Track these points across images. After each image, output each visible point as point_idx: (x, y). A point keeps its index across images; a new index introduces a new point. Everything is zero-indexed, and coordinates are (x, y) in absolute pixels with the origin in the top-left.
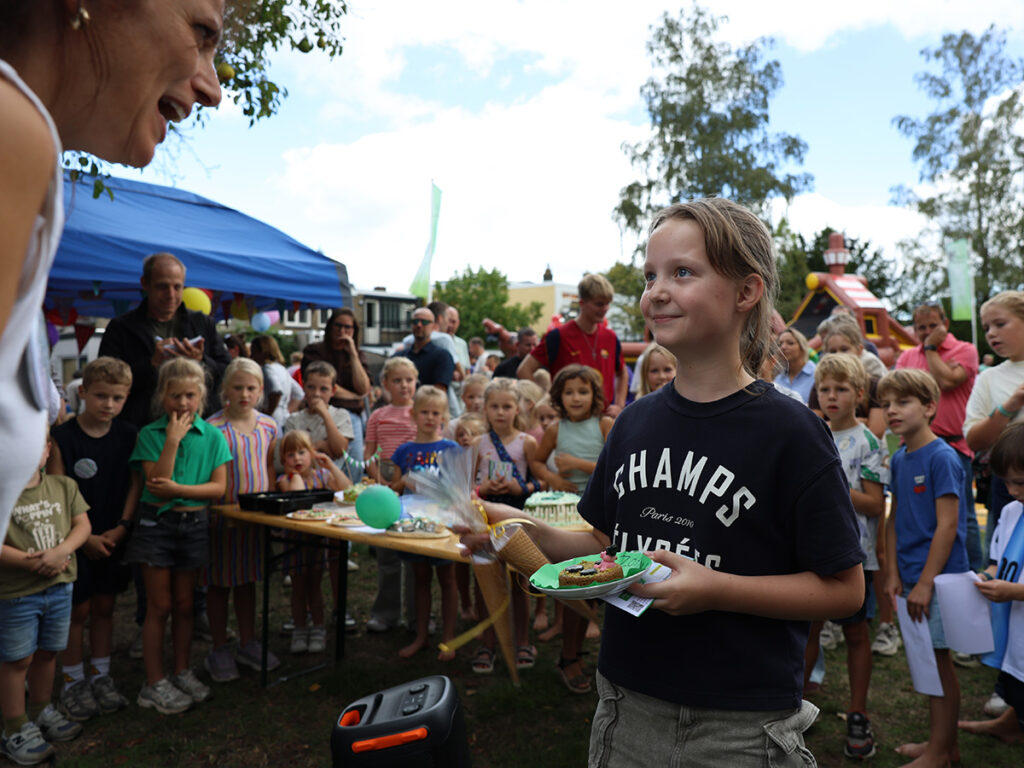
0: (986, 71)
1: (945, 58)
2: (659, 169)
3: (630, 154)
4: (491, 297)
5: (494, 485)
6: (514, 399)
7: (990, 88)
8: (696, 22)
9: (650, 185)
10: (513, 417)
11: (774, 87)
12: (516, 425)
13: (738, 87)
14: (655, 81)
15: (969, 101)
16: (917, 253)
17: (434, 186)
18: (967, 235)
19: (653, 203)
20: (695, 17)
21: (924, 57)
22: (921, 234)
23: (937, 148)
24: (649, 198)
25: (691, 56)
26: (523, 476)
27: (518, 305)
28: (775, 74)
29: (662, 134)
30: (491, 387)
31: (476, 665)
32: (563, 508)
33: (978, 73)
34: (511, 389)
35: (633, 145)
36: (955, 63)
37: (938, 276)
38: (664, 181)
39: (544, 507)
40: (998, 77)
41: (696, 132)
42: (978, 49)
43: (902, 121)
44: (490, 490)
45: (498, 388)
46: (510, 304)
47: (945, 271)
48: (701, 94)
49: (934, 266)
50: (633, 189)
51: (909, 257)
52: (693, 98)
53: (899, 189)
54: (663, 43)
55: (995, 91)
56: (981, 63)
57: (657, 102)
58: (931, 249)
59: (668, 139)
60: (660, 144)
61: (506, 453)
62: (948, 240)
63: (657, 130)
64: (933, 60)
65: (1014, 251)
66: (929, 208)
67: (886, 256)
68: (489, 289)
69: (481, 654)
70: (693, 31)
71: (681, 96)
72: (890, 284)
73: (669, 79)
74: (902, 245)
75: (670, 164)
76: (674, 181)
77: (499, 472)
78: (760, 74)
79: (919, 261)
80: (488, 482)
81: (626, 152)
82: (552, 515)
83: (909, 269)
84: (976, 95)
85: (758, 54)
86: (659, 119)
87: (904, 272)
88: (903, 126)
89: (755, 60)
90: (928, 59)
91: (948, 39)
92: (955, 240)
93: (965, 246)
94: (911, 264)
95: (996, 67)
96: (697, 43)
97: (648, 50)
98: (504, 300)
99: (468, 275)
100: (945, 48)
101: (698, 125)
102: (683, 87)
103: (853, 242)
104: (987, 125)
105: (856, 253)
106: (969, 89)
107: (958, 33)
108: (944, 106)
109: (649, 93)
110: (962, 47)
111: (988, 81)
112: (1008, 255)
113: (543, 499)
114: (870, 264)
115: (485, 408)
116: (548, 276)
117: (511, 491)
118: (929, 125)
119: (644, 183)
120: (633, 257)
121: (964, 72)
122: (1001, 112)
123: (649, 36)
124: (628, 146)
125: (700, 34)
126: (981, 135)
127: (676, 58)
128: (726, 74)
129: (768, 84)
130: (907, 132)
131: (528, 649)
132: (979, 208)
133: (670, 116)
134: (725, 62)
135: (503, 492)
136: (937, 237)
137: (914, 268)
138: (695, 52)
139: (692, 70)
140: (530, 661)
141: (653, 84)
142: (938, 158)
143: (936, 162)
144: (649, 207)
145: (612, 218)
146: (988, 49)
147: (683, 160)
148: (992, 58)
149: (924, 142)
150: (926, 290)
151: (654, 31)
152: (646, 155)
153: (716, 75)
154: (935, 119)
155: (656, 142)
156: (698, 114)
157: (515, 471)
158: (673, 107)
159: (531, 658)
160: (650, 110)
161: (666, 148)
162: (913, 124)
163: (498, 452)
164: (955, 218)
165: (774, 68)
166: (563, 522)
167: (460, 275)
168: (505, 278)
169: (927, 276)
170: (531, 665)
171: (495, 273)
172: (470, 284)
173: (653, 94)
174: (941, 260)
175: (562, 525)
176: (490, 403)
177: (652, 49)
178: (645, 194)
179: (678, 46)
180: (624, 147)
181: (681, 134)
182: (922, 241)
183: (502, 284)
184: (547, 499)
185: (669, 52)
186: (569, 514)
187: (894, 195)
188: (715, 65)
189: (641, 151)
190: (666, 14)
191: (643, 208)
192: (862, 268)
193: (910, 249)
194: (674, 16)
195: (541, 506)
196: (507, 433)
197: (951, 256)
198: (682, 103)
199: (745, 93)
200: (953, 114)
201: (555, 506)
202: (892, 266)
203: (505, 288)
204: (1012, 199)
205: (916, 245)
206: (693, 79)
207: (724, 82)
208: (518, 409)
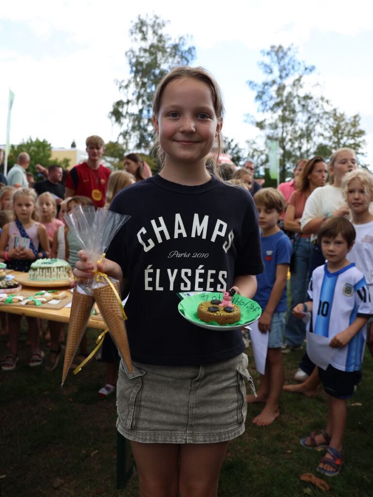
0: (289, 64)
1: (271, 56)
2: (133, 94)
3: (118, 86)
4: (42, 154)
5: (18, 252)
6: (32, 200)
7: (289, 72)
8: (155, 22)
9: (128, 102)
10: (32, 212)
11: (192, 59)
12: (34, 217)
13: (174, 56)
14: (133, 50)
15: (281, 77)
16: (254, 146)
17: (10, 91)
18: (276, 139)
19: (129, 111)
20: (154, 19)
21: (262, 54)
22: (257, 137)
23: (265, 98)
24: (127, 109)
25: (152, 39)
26: (37, 248)
27: (57, 159)
28: (193, 53)
29: (135, 77)
30: (17, 193)
31: (4, 365)
32: (55, 269)
33: (285, 65)
34: (31, 194)
35: (120, 81)
36: (275, 59)
37: (263, 157)
38: (135, 101)
39: (43, 269)
40: (293, 68)
41: (152, 77)
42: (285, 54)
43: (251, 83)
44: (14, 255)
45: (21, 193)
46: (52, 158)
47: (267, 156)
48: (156, 58)
49: (262, 153)
50: (120, 103)
51: (251, 148)
52: (152, 60)
53: (248, 115)
54: (138, 31)
55: (292, 74)
56: (286, 60)
57: (134, 60)
58: (261, 144)
59: (138, 79)
60: (134, 81)
61: (26, 234)
62: (269, 141)
63: (133, 75)
64: (266, 56)
65: (297, 149)
66: (260, 125)
67: (240, 146)
68: (41, 149)
69: (8, 358)
70: (153, 26)
71: (146, 59)
72: (242, 159)
73: (140, 49)
74: (248, 142)
75: (139, 93)
76: (140, 101)
77: (21, 245)
78: (186, 52)
79: (255, 150)
80: (14, 250)
81: (117, 84)
82: (47, 274)
83: (251, 154)
84: (284, 75)
85: (185, 42)
86: (134, 69)
87: (249, 155)
88: (251, 85)
89: (183, 44)
90: (264, 55)
91: (273, 47)
92: (272, 142)
93: (275, 144)
94: (251, 151)
95: (292, 63)
96: (155, 32)
97: (130, 33)
98: (49, 156)
99: (30, 142)
100: (271, 51)
101: (154, 74)
102: (147, 54)
103: (227, 138)
104: (288, 90)
105: (227, 144)
106: (281, 71)
107: (277, 46)
108: (270, 78)
109: (130, 56)
110: (279, 52)
111: (289, 69)
112: (294, 150)
113: (42, 263)
114: (233, 149)
115: (14, 207)
116: (73, 145)
117: (27, 256)
118: (263, 86)
119: (125, 101)
120: (118, 138)
121: (279, 63)
122: (294, 85)
123: (131, 26)
124: (117, 81)
125: (156, 27)
126: (285, 93)
127: (144, 39)
128: (169, 50)
129: (189, 57)
130: (253, 89)
131: (39, 353)
132: (283, 127)
133: (139, 68)
134: (169, 44)
135: (22, 257)
136: (264, 139)
137: (253, 153)
138: (154, 37)
139: (152, 46)
140: (38, 361)
141: (132, 51)
142: (266, 102)
143: (264, 104)
144: (127, 113)
145: (108, 117)
146: (290, 54)
147: (145, 91)
148: (291, 59)
149: (260, 94)
150: (258, 164)
151: (133, 24)
152: (127, 86)
153: (163, 50)
154: (266, 84)
155: (132, 80)
156: (154, 68)
157: (32, 245)
158: (141, 64)
159: (40, 359)
160: (130, 63)
161: (137, 84)
162: (256, 85)
163: (21, 233)
164: (272, 131)
165: (193, 50)
166: (55, 278)
167: (26, 141)
168: (50, 145)
169: (259, 157)
170: (39, 363)
171: (44, 141)
172: (30, 146)
173: (132, 56)
174: (265, 150)
175: (54, 280)
176: (16, 203)
177: (132, 33)
178: (125, 106)
179: (145, 33)
180: (116, 82)
181: (145, 78)
182: (257, 141)
183: (48, 148)
184: (45, 263)
185: (140, 36)
186: (59, 273)
187: (245, 118)
188: (164, 45)
189: (124, 84)
190: (139, 16)
191: (124, 113)
192: (230, 151)
193: (252, 144)
194: (143, 17)
195: (40, 268)
196: (27, 221)
197: (270, 149)
198: (146, 62)
199: (178, 61)
200: (274, 82)
201: (50, 268)
202: (243, 151)
203: (50, 150)
204: (296, 125)
205: (254, 143)
206: (153, 50)
207: (168, 54)
208: (35, 207)
